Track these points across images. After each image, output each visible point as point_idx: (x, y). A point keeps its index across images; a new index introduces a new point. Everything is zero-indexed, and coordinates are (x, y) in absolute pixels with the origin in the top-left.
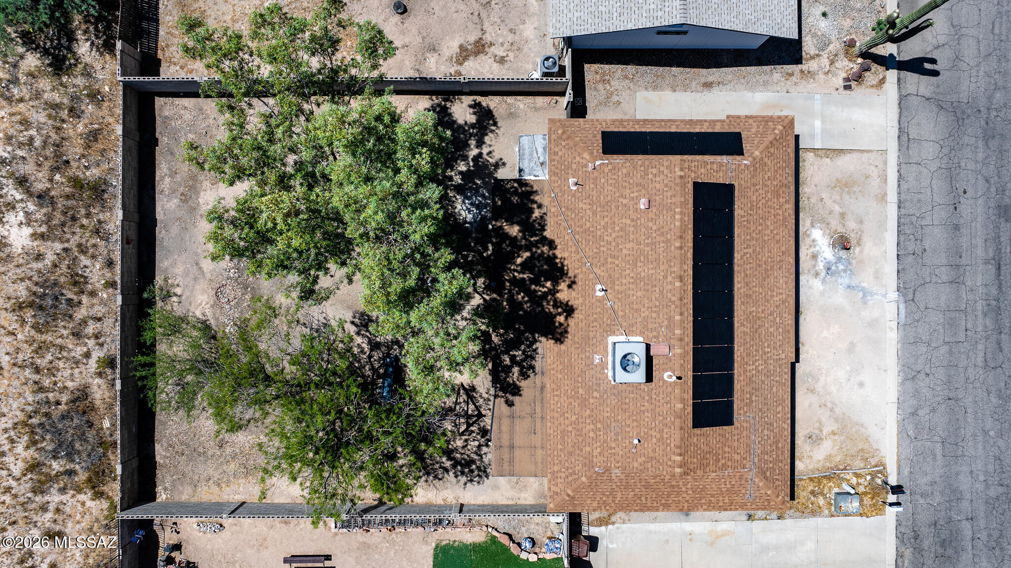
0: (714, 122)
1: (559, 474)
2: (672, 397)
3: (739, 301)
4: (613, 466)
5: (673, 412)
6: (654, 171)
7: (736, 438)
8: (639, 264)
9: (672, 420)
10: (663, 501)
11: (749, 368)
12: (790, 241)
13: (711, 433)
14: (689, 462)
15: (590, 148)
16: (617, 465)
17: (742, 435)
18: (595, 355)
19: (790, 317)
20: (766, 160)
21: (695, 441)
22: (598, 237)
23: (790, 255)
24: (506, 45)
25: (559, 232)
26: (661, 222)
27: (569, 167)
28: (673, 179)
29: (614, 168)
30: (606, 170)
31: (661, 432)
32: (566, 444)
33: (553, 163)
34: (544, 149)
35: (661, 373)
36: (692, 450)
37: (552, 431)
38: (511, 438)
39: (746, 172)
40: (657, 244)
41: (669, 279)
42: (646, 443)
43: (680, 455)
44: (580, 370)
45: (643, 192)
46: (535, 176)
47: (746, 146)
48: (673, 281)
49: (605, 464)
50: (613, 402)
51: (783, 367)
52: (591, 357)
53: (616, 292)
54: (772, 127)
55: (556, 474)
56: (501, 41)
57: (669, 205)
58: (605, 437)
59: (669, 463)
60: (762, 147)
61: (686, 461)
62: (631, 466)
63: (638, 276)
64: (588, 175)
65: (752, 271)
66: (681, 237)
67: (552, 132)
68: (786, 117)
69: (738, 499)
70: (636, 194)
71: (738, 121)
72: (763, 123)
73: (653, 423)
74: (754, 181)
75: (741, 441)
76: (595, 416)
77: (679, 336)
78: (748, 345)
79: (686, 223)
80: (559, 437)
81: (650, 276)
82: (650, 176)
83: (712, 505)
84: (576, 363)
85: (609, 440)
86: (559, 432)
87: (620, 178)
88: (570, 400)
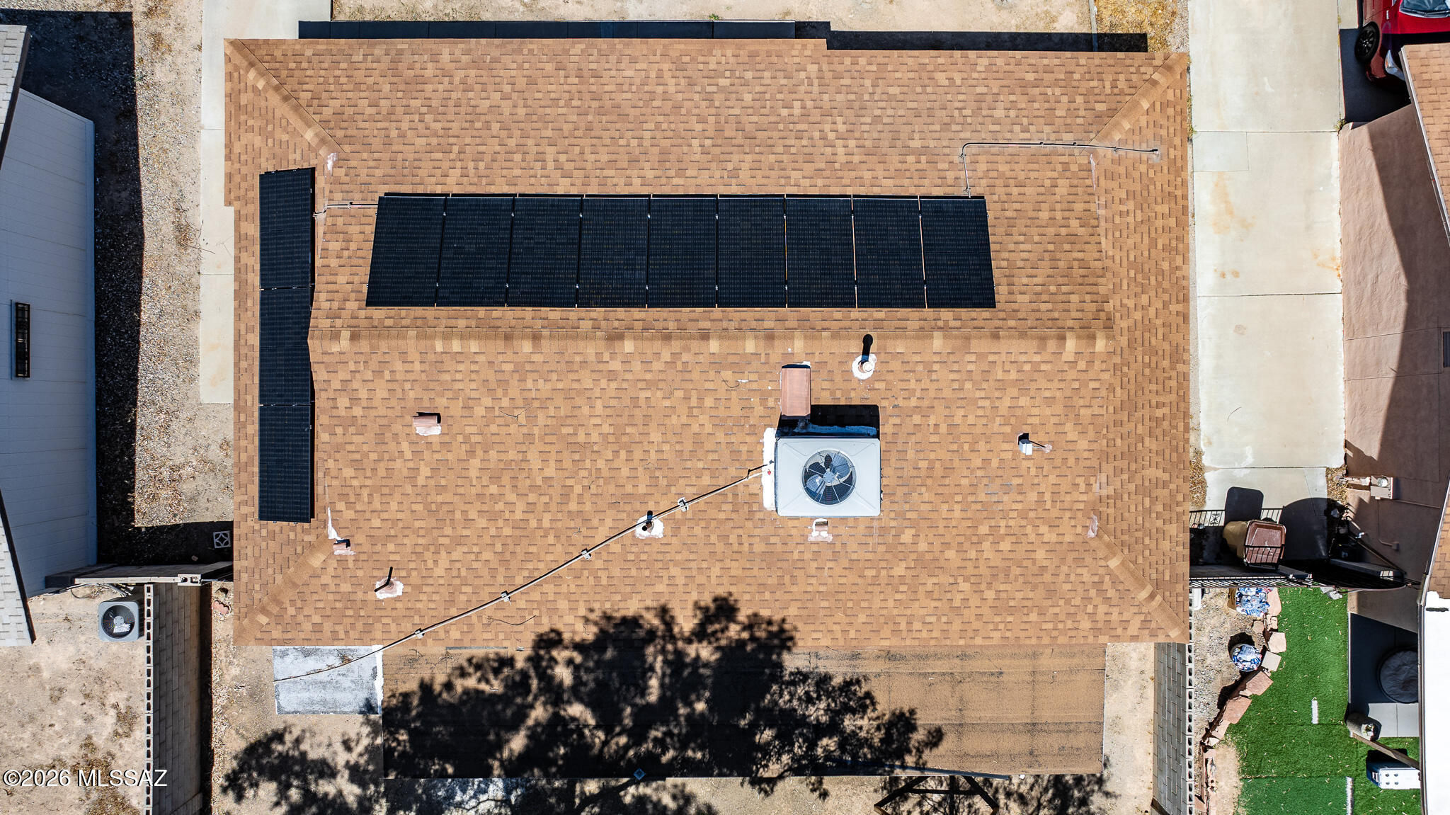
0: (239, 237)
1: (1100, 616)
2: (917, 358)
3: (676, 181)
4: (1084, 498)
5: (952, 358)
6: (343, 402)
7: (1015, 191)
8: (581, 438)
9: (973, 358)
10: (1166, 363)
11: (842, 158)
12: (531, 51)
13: (1006, 255)
14: (1079, 315)
15: (299, 549)
16: (1082, 487)
17: (1008, 174)
18: (811, 539)
19: (717, 52)
20: (327, 112)
21: (1026, 298)
22: (518, 532)
23: (566, 52)
24: (91, 709)
25: (510, 621)
26: (474, 386)
27: (349, 600)
28: (362, 358)
29: (343, 496)
30: (349, 514)
31: (1002, 386)
32: (1029, 603)
33: (342, 635)
34: (307, 654)
35: (854, 384)
36: (1049, 306)
37: (997, 635)
38: (1012, 728)
39: (353, 163)
40: (526, 394)
41: (616, 365)
42: (1030, 420)
43: (1062, 338)
44: (847, 572)
45: (397, 428)
46: (374, 676)
47: (294, 161)
48: (620, 358)
49: (1079, 514)
50: (926, 497)
51: (840, 68)
52: (815, 548)
53: (650, 490)
54: (250, 95)
55: (1100, 625)
56: (79, 722)
57: (426, 367)
58: (1014, 514)
59: (1082, 365)
60: (296, 122)
61: (1076, 324)
62: (1086, 455)
63: (611, 439)
64: (364, 557)
65: (603, 150)
66: (508, 338)
67: (266, 636)
68: (228, 59)
69: (1161, 179)
70: (405, 446)
71: (237, 179)
72: (243, 118)
73: (981, 403)
74: (377, 143)
75: (1022, 176)
76: (962, 539)
77: (762, 343)
78: (785, 158)
79: (473, 323)
80: (1010, 619)
81: (609, 412)
82: (357, 411)
83: (1174, 243)
84: (830, 581)
85: (1019, 506)
86: (997, 619)
87: (368, 482)
88: (921, 595)
